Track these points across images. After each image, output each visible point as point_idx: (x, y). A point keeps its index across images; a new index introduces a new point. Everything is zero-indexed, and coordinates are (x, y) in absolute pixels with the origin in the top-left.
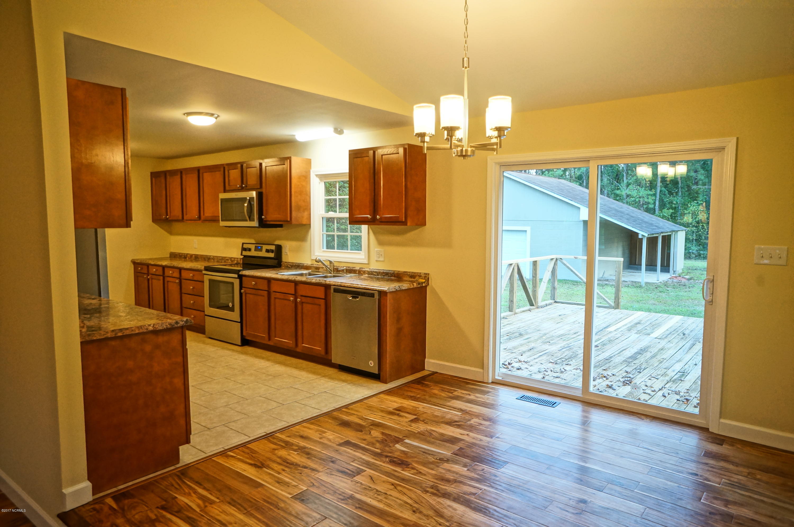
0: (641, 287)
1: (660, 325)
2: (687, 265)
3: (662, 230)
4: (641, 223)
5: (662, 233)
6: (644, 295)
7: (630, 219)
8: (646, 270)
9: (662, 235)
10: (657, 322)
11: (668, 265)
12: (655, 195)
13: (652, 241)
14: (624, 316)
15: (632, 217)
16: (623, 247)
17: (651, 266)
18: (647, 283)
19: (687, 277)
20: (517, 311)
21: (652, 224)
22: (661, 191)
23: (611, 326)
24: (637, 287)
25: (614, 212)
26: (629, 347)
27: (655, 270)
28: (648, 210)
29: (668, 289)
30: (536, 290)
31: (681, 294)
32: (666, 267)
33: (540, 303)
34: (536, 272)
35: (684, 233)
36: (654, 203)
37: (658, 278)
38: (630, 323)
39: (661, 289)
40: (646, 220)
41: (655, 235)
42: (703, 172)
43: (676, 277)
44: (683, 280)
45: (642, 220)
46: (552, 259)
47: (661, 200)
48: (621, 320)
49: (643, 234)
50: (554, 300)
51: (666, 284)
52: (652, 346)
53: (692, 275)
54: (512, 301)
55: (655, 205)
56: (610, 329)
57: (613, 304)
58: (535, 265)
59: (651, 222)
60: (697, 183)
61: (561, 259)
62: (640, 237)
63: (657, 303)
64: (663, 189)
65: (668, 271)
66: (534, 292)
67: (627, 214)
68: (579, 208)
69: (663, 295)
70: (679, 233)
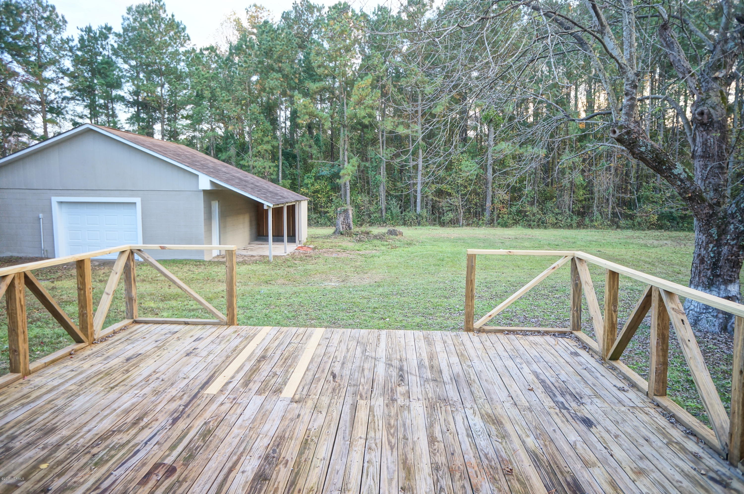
0: (269, 262)
1: (296, 356)
2: (310, 233)
3: (287, 200)
4: (266, 193)
5: (287, 203)
6: (273, 273)
7: (255, 188)
8: (273, 241)
9: (287, 205)
10: (290, 348)
11: (294, 235)
12: (277, 166)
13: (278, 212)
14: (241, 342)
15: (257, 186)
16: (250, 218)
17: (278, 237)
18: (275, 257)
19: (311, 246)
20: (32, 366)
21: (277, 194)
22: (283, 163)
23: (216, 375)
24: (265, 263)
25: (237, 181)
26: (242, 454)
27: (283, 241)
28: (273, 181)
29: (296, 262)
30: (86, 313)
31: (309, 267)
32: (292, 238)
33: (99, 333)
34: (84, 279)
35: (306, 203)
36: (278, 175)
37: (285, 249)
38: (249, 359)
39: (289, 263)
40: (271, 190)
41: (280, 206)
42: (316, 147)
43: (302, 247)
44: (309, 251)
45: (267, 190)
46: (123, 252)
47: (283, 171)
48: (235, 354)
49: (268, 204)
50: (133, 318)
51: (293, 256)
52: (286, 436)
53: (316, 244)
54: (15, 351)
55: (278, 177)
56: (213, 389)
57: (225, 318)
58: (80, 267)
59: (276, 192)
60: (311, 158)
61: (139, 250)
62: (265, 208)
63: (287, 282)
64: (285, 162)
65: (294, 241)
66: (83, 316)
67: (252, 184)
68: (198, 176)
69: (292, 270)
70: (302, 202)
